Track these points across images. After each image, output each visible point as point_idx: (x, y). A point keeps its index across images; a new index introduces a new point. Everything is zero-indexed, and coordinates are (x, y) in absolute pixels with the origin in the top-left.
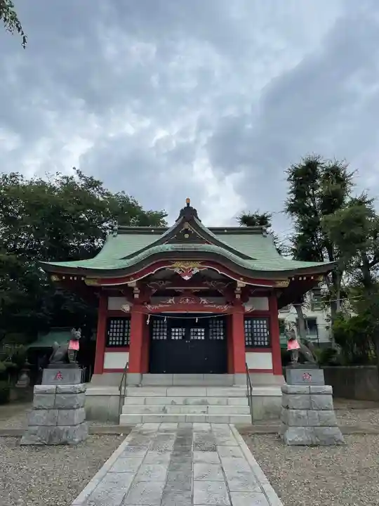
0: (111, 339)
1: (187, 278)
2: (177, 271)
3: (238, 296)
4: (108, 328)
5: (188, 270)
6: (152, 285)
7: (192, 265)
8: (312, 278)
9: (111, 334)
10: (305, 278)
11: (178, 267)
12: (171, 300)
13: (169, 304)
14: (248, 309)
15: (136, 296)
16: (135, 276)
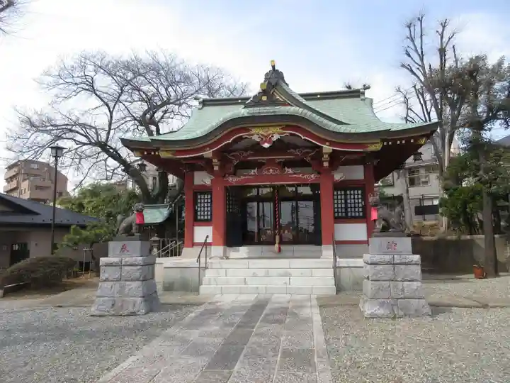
0: (199, 213)
1: (266, 145)
2: (256, 138)
3: (326, 164)
4: (195, 203)
5: (268, 136)
6: (233, 156)
7: (272, 130)
8: (412, 141)
9: (199, 209)
10: (404, 142)
11: (256, 135)
12: (253, 172)
13: (251, 175)
14: (338, 177)
15: (216, 168)
16: (210, 146)
